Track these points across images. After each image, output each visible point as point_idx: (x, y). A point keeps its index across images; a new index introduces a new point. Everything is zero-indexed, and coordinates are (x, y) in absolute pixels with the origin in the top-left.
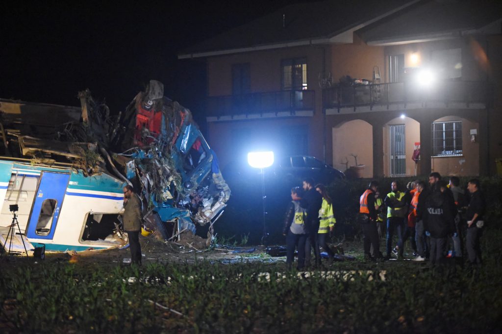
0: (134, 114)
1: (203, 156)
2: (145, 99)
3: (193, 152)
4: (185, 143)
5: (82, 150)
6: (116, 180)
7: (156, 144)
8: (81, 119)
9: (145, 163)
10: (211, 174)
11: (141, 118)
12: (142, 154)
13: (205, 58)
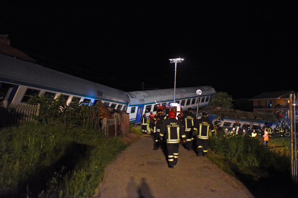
4: (286, 118)
7: (283, 119)
11: (280, 114)
13: (253, 100)
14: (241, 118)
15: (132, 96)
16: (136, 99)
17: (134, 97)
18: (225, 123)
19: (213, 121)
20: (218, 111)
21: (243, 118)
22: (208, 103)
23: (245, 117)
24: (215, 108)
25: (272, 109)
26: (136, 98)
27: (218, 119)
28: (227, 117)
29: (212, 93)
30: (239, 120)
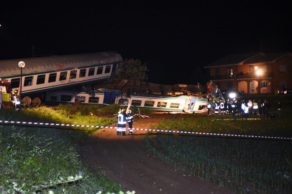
0: (207, 86)
1: (220, 94)
2: (209, 84)
3: (218, 93)
4: (216, 92)
5: (199, 94)
6: (205, 99)
7: (211, 92)
8: (198, 88)
9: (210, 96)
10: (221, 97)
11: (208, 87)
12: (209, 94)
13: (210, 68)
14: (154, 93)
18: (133, 101)
19: (116, 99)
20: (124, 85)
21: (156, 93)
22: (109, 74)
23: (159, 92)
24: (120, 81)
25: (233, 80)
27: (123, 95)
28: (135, 93)
29: (116, 61)
30: (152, 96)
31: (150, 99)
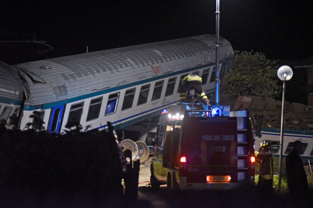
14: (310, 126)
15: (35, 78)
16: (45, 85)
17: (41, 81)
26: (45, 83)
28: (269, 126)
29: (226, 57)
30: (304, 132)
31: (301, 138)
